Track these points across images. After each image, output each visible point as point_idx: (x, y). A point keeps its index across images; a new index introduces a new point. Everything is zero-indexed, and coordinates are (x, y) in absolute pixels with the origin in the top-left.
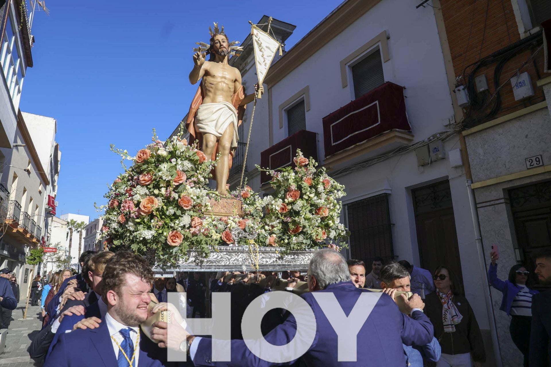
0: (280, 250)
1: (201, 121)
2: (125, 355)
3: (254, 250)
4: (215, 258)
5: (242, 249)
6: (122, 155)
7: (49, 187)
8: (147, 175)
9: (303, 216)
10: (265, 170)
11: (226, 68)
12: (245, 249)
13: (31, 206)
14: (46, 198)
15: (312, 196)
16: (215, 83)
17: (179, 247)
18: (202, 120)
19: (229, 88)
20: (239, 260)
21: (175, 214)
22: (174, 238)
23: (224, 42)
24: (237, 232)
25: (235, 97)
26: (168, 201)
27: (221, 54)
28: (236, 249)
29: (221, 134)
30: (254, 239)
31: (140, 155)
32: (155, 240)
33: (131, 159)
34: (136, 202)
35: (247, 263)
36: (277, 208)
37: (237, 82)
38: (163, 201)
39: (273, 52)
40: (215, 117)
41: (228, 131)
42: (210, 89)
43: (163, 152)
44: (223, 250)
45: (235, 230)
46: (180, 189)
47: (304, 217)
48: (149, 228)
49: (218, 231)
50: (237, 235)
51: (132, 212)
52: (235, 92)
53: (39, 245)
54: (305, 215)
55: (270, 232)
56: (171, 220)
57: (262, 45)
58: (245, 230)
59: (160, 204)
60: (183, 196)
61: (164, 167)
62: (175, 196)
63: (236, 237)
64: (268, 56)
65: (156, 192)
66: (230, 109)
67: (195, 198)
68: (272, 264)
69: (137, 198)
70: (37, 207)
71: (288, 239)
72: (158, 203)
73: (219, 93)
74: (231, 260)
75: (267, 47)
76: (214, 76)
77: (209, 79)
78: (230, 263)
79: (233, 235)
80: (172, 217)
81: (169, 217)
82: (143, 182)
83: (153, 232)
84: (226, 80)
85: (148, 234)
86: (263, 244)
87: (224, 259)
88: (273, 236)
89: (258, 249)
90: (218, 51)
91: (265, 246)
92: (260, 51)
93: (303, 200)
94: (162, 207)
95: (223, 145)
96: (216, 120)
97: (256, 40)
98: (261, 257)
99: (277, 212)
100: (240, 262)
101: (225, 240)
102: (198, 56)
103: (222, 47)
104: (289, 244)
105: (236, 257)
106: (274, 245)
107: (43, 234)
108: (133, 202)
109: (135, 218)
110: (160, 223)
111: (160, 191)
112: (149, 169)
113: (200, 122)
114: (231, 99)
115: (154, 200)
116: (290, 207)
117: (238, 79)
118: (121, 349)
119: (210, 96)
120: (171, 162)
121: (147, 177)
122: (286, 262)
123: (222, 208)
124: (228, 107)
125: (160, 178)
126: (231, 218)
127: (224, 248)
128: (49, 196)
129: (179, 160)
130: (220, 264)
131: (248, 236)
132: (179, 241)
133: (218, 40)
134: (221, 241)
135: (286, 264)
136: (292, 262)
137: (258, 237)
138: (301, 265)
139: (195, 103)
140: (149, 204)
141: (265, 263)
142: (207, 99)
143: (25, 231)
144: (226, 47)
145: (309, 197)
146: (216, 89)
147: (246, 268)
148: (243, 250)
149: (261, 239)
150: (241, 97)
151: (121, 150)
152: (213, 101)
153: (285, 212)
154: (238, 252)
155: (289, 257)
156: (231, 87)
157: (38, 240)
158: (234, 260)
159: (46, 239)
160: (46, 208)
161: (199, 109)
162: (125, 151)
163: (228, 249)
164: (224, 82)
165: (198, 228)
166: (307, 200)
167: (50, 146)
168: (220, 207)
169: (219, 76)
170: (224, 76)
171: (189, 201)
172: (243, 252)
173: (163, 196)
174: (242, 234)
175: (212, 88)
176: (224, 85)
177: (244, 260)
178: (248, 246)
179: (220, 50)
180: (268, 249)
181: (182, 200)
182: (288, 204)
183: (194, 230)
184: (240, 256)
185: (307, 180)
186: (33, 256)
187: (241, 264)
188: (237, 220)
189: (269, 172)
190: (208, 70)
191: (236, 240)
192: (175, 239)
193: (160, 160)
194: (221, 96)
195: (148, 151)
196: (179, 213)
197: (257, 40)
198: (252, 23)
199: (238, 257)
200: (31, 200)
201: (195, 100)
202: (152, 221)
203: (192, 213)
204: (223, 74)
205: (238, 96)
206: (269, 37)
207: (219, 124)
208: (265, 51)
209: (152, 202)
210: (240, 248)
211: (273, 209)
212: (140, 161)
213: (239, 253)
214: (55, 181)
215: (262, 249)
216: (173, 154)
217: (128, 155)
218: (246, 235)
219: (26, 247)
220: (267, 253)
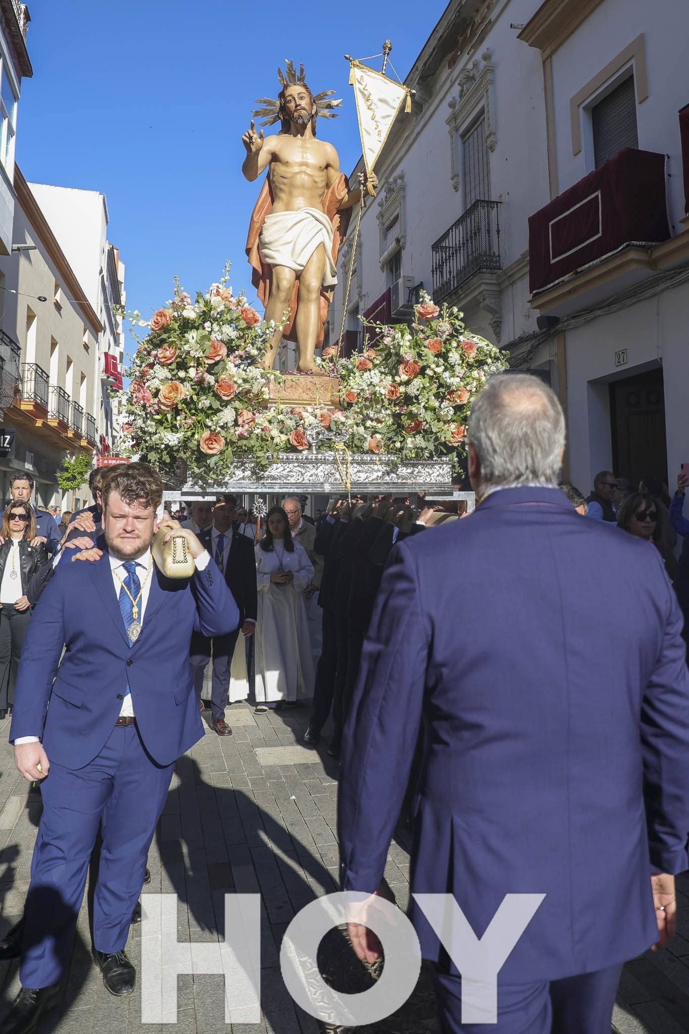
0: (387, 459)
1: (266, 244)
2: (128, 592)
3: (343, 459)
4: (280, 473)
5: (323, 458)
6: (131, 319)
7: (105, 338)
8: (168, 348)
9: (423, 404)
10: (374, 325)
11: (308, 145)
12: (327, 458)
13: (70, 376)
14: (99, 359)
15: (439, 370)
16: (289, 175)
17: (219, 456)
18: (270, 243)
19: (316, 182)
20: (319, 474)
21: (210, 408)
22: (210, 442)
23: (302, 98)
24: (315, 431)
25: (329, 195)
26: (201, 387)
27: (297, 121)
28: (314, 458)
29: (302, 266)
30: (345, 442)
31: (157, 319)
32: (185, 444)
33: (145, 324)
34: (154, 391)
35: (331, 480)
36: (383, 392)
37: (330, 169)
38: (193, 387)
39: (394, 108)
40: (289, 237)
41: (315, 258)
42: (283, 187)
43: (190, 313)
44: (292, 459)
45: (312, 429)
46: (216, 369)
47: (424, 407)
48: (174, 428)
49: (284, 430)
50: (314, 436)
51: (148, 405)
52: (328, 186)
53: (94, 452)
54: (426, 403)
55: (373, 430)
56: (208, 416)
57: (371, 97)
58: (329, 429)
59: (187, 393)
60: (222, 380)
61: (193, 338)
62: (210, 380)
63: (313, 439)
64: (384, 118)
65: (182, 374)
66: (317, 220)
67: (240, 381)
68: (374, 482)
69: (155, 384)
70: (83, 378)
71: (401, 442)
72: (186, 391)
73: (296, 192)
74: (305, 475)
75: (381, 100)
76: (287, 162)
77: (280, 169)
78: (304, 479)
79: (308, 436)
80: (208, 412)
81: (202, 410)
82: (162, 360)
83: (181, 435)
84: (309, 169)
85: (172, 439)
86: (359, 449)
87: (294, 474)
88: (376, 437)
89: (350, 458)
90: (293, 117)
91: (364, 452)
92: (368, 108)
93: (424, 378)
94: (191, 398)
95: (307, 283)
96: (292, 241)
97: (360, 89)
98: (356, 470)
99: (383, 397)
100: (320, 478)
101: (295, 443)
102: (251, 138)
103: (298, 108)
104: (401, 449)
105: (314, 471)
106: (377, 452)
107: (102, 431)
108: (150, 391)
109: (154, 413)
110: (190, 421)
111: (187, 372)
112: (170, 340)
113: (266, 246)
114: (320, 200)
115: (179, 387)
116: (402, 389)
117: (331, 163)
118: (124, 585)
119: (283, 200)
120: (204, 328)
121: (168, 352)
122: (398, 479)
123: (303, 392)
124: (313, 216)
125: (186, 354)
126: (309, 409)
127: (293, 456)
128: (106, 354)
129: (215, 325)
130: (287, 481)
131: (333, 437)
132: (218, 447)
133: (291, 95)
134: (289, 446)
135: (399, 481)
136: (410, 479)
137: (353, 438)
138: (425, 484)
139: (258, 211)
140: (171, 393)
141: (362, 480)
142: (278, 205)
143: (63, 426)
144: (307, 108)
145: (435, 373)
146: (292, 186)
147: (330, 488)
148: (325, 459)
149: (357, 442)
150: (339, 194)
151: (129, 311)
152: (288, 208)
153: (394, 398)
154: (317, 462)
155: (403, 471)
156: (317, 179)
157: (92, 443)
158: (311, 476)
159: (109, 442)
160: (102, 379)
161: (265, 223)
162: (136, 312)
163: (300, 457)
164: (305, 173)
165: (246, 427)
166: (431, 378)
167: (98, 251)
168: (301, 390)
169: (296, 163)
170: (304, 160)
171: (230, 387)
172: (325, 462)
173: (192, 380)
174: (323, 434)
175: (284, 184)
176: (306, 178)
177: (328, 474)
178: (333, 453)
179: (296, 114)
180: (367, 458)
181: (220, 386)
182: (401, 384)
183: (240, 430)
184: (321, 468)
185: (433, 344)
186: (70, 473)
187: (322, 480)
188: (319, 413)
189: (381, 328)
190: (277, 153)
191: (314, 444)
192: (212, 444)
193: (186, 325)
194: (301, 198)
195: (170, 312)
196: (216, 405)
197: (362, 90)
198: (351, 59)
199: (317, 470)
200: (69, 363)
201: (258, 207)
202: (178, 418)
203: (237, 404)
204: (303, 158)
205: (333, 193)
206: (386, 81)
207: (298, 249)
208: (377, 108)
209: (176, 389)
210: (319, 456)
211: (376, 392)
212: (157, 329)
213: (319, 465)
214: (117, 325)
215: (356, 458)
216: (205, 316)
217: (140, 318)
218: (331, 436)
219: (69, 456)
220: (365, 463)
